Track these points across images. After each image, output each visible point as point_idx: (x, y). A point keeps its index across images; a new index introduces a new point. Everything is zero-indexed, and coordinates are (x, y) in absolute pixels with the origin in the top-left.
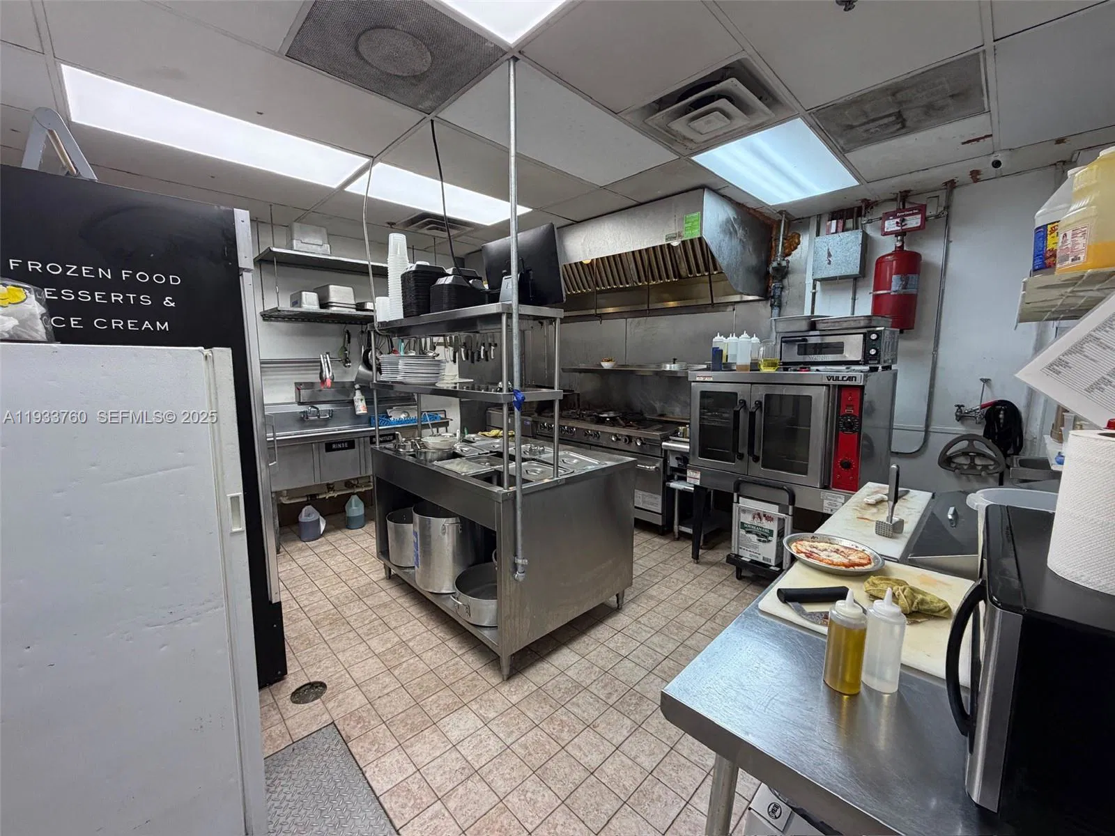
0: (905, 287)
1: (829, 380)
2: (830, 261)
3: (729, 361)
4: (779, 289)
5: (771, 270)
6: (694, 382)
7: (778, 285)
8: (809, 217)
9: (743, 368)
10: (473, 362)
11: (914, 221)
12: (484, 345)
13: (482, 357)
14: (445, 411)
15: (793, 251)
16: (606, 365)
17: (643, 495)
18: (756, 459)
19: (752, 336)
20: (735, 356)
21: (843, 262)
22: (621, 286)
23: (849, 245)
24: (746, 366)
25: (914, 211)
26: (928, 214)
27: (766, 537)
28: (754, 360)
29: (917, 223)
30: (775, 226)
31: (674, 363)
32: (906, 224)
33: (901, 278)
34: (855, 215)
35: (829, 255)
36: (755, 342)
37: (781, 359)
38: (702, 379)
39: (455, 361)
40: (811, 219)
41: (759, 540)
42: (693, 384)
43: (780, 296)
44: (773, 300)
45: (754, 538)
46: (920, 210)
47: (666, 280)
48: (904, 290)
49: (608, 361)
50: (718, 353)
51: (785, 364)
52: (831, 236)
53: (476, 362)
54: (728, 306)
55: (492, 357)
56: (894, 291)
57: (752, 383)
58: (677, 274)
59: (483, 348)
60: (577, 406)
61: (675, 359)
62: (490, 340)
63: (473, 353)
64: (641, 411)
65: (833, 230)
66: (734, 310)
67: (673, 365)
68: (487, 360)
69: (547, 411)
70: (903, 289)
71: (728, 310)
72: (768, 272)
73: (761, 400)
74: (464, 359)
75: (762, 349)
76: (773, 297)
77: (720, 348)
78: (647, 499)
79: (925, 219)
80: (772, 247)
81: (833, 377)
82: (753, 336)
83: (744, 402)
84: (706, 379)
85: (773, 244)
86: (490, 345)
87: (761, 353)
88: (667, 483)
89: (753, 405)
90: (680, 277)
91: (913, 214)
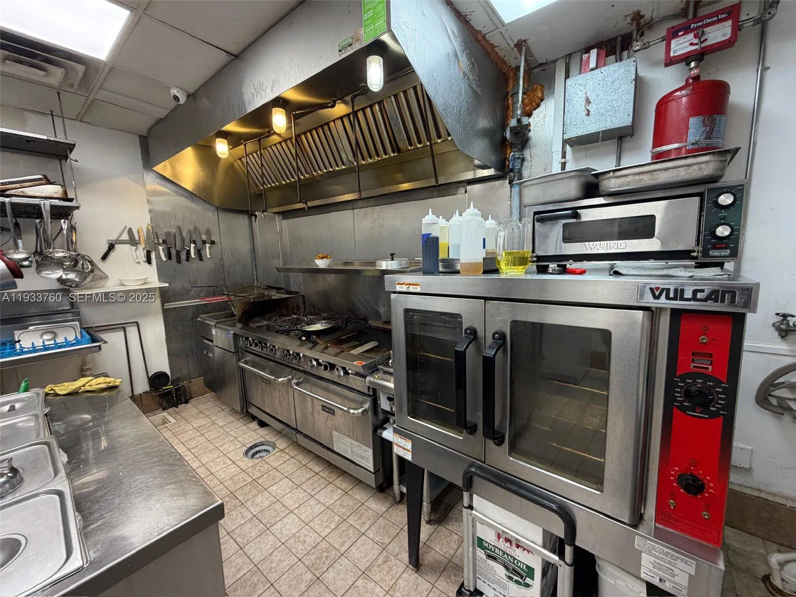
0: (708, 137)
1: (657, 297)
2: (588, 111)
3: (450, 257)
4: (519, 161)
5: (508, 135)
6: (395, 292)
7: (517, 155)
8: (555, 62)
9: (471, 268)
10: (179, 261)
11: (719, 33)
12: (194, 242)
13: (193, 255)
14: (137, 323)
15: (535, 109)
16: (321, 264)
17: (351, 443)
18: (500, 442)
19: (486, 219)
20: (458, 247)
21: (608, 110)
22: (337, 168)
23: (616, 84)
24: (477, 264)
25: (720, 17)
26: (743, 17)
27: (522, 577)
28: (491, 253)
29: (724, 35)
30: (511, 75)
31: (393, 259)
32: (706, 40)
33: (703, 122)
34: (618, 48)
35: (588, 101)
36: (490, 226)
37: (533, 251)
38: (404, 288)
39: (149, 261)
40: (558, 62)
41: (510, 578)
42: (393, 296)
43: (520, 171)
44: (512, 174)
45: (501, 571)
46: (729, 13)
47: (384, 156)
48: (708, 141)
49: (322, 258)
50: (431, 244)
51: (540, 258)
52: (589, 75)
53: (184, 263)
54: (458, 187)
55: (209, 256)
56: (693, 144)
57: (486, 299)
58: (396, 148)
59: (193, 245)
60: (302, 309)
61: (392, 255)
62: (204, 237)
63: (178, 253)
64: (365, 316)
65: (593, 64)
66: (466, 192)
67: (390, 262)
68: (201, 259)
69: (256, 319)
70: (706, 138)
71: (460, 192)
72: (505, 139)
73: (504, 330)
74: (164, 259)
75: (502, 234)
76: (511, 170)
77: (434, 234)
78: (356, 449)
79: (737, 28)
80: (508, 106)
81: (668, 290)
82: (488, 219)
83: (473, 332)
84: (412, 289)
85: (510, 102)
86: (204, 242)
87: (501, 241)
88: (379, 431)
89: (490, 341)
90: (399, 151)
91: (719, 21)
